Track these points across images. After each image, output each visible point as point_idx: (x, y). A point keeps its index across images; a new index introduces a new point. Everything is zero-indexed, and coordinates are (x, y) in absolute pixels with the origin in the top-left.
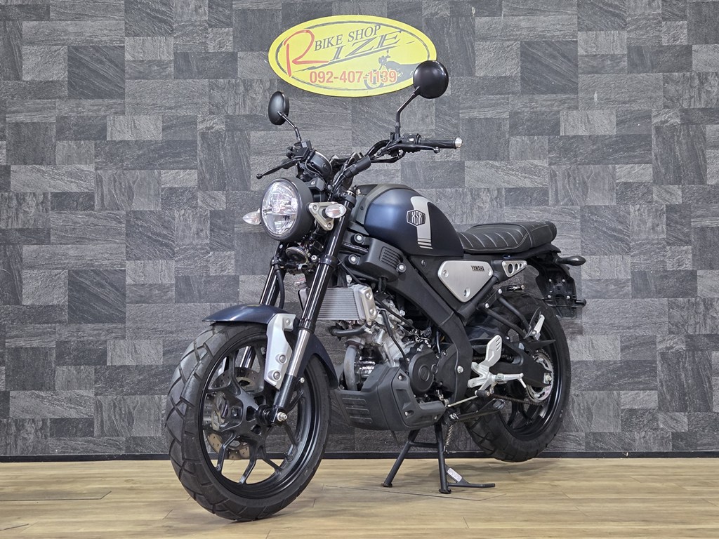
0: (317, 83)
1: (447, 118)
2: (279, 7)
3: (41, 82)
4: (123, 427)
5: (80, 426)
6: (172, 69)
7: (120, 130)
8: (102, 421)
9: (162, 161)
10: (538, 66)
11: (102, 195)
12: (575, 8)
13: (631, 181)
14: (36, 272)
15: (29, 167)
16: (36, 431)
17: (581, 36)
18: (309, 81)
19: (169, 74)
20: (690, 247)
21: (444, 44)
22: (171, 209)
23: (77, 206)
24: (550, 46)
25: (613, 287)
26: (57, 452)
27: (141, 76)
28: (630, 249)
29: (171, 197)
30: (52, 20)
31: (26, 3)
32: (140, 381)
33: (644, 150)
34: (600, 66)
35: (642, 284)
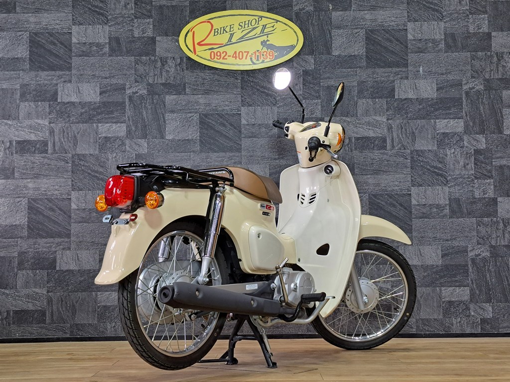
0: (215, 59)
1: (312, 86)
2: (187, 3)
3: (9, 58)
4: (68, 316)
5: (36, 316)
6: (107, 49)
7: (68, 94)
8: (52, 312)
9: (99, 117)
10: (379, 47)
11: (54, 143)
12: (405, 5)
13: (448, 131)
14: (3, 200)
16: (2, 320)
17: (410, 26)
18: (210, 59)
19: (105, 53)
20: (492, 180)
21: (309, 32)
22: (106, 153)
23: (35, 151)
24: (387, 33)
25: (435, 210)
26: (17, 336)
27: (84, 54)
28: (447, 182)
29: (106, 143)
30: (18, 13)
32: (81, 282)
33: (457, 109)
34: (424, 47)
35: (457, 208)
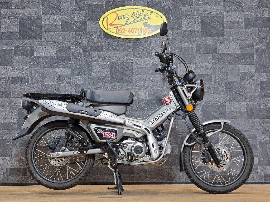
0: (119, 33)
1: (171, 47)
2: (104, 3)
3: (8, 33)
5: (22, 171)
6: (61, 28)
7: (39, 52)
9: (56, 64)
10: (208, 26)
11: (32, 78)
12: (222, 3)
13: (246, 71)
14: (4, 109)
15: (3, 67)
16: (4, 173)
17: (225, 14)
18: (116, 32)
19: (58, 30)
21: (170, 17)
22: (60, 83)
23: (22, 82)
24: (212, 18)
25: (239, 114)
26: (12, 182)
27: (48, 30)
28: (245, 99)
29: (60, 78)
30: (13, 8)
31: (3, 2)
33: (251, 59)
34: (233, 26)
35: (251, 113)
